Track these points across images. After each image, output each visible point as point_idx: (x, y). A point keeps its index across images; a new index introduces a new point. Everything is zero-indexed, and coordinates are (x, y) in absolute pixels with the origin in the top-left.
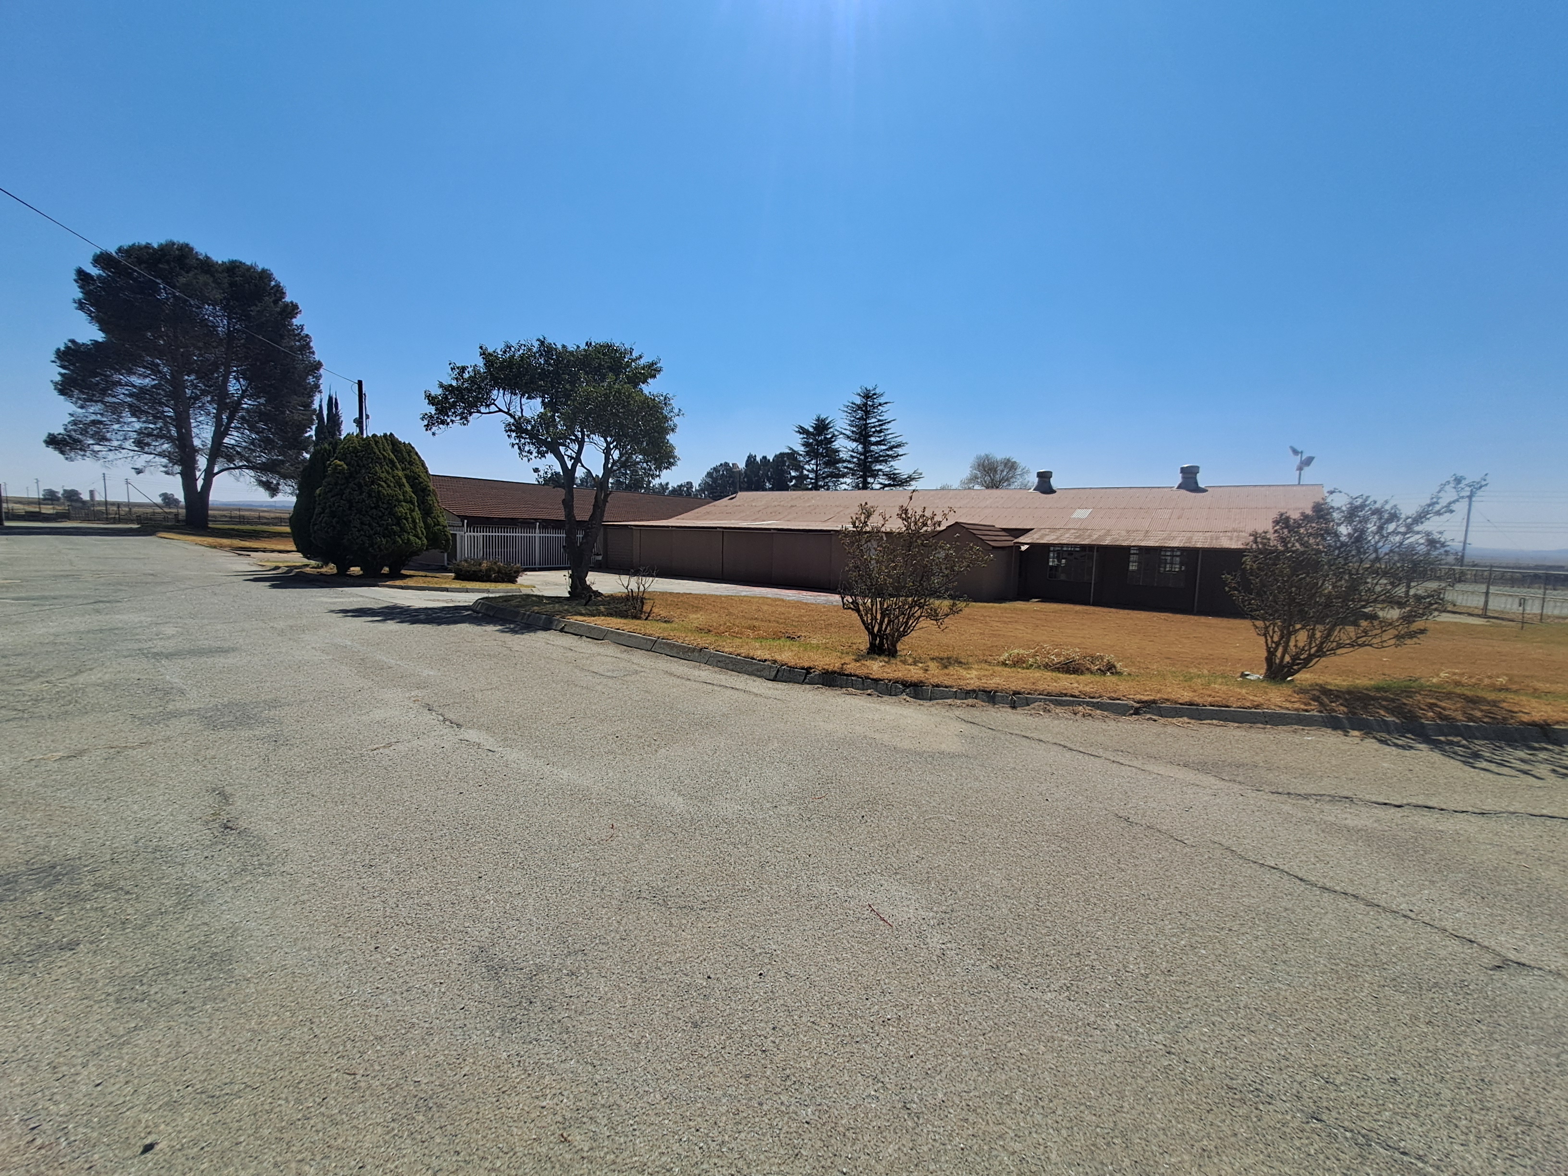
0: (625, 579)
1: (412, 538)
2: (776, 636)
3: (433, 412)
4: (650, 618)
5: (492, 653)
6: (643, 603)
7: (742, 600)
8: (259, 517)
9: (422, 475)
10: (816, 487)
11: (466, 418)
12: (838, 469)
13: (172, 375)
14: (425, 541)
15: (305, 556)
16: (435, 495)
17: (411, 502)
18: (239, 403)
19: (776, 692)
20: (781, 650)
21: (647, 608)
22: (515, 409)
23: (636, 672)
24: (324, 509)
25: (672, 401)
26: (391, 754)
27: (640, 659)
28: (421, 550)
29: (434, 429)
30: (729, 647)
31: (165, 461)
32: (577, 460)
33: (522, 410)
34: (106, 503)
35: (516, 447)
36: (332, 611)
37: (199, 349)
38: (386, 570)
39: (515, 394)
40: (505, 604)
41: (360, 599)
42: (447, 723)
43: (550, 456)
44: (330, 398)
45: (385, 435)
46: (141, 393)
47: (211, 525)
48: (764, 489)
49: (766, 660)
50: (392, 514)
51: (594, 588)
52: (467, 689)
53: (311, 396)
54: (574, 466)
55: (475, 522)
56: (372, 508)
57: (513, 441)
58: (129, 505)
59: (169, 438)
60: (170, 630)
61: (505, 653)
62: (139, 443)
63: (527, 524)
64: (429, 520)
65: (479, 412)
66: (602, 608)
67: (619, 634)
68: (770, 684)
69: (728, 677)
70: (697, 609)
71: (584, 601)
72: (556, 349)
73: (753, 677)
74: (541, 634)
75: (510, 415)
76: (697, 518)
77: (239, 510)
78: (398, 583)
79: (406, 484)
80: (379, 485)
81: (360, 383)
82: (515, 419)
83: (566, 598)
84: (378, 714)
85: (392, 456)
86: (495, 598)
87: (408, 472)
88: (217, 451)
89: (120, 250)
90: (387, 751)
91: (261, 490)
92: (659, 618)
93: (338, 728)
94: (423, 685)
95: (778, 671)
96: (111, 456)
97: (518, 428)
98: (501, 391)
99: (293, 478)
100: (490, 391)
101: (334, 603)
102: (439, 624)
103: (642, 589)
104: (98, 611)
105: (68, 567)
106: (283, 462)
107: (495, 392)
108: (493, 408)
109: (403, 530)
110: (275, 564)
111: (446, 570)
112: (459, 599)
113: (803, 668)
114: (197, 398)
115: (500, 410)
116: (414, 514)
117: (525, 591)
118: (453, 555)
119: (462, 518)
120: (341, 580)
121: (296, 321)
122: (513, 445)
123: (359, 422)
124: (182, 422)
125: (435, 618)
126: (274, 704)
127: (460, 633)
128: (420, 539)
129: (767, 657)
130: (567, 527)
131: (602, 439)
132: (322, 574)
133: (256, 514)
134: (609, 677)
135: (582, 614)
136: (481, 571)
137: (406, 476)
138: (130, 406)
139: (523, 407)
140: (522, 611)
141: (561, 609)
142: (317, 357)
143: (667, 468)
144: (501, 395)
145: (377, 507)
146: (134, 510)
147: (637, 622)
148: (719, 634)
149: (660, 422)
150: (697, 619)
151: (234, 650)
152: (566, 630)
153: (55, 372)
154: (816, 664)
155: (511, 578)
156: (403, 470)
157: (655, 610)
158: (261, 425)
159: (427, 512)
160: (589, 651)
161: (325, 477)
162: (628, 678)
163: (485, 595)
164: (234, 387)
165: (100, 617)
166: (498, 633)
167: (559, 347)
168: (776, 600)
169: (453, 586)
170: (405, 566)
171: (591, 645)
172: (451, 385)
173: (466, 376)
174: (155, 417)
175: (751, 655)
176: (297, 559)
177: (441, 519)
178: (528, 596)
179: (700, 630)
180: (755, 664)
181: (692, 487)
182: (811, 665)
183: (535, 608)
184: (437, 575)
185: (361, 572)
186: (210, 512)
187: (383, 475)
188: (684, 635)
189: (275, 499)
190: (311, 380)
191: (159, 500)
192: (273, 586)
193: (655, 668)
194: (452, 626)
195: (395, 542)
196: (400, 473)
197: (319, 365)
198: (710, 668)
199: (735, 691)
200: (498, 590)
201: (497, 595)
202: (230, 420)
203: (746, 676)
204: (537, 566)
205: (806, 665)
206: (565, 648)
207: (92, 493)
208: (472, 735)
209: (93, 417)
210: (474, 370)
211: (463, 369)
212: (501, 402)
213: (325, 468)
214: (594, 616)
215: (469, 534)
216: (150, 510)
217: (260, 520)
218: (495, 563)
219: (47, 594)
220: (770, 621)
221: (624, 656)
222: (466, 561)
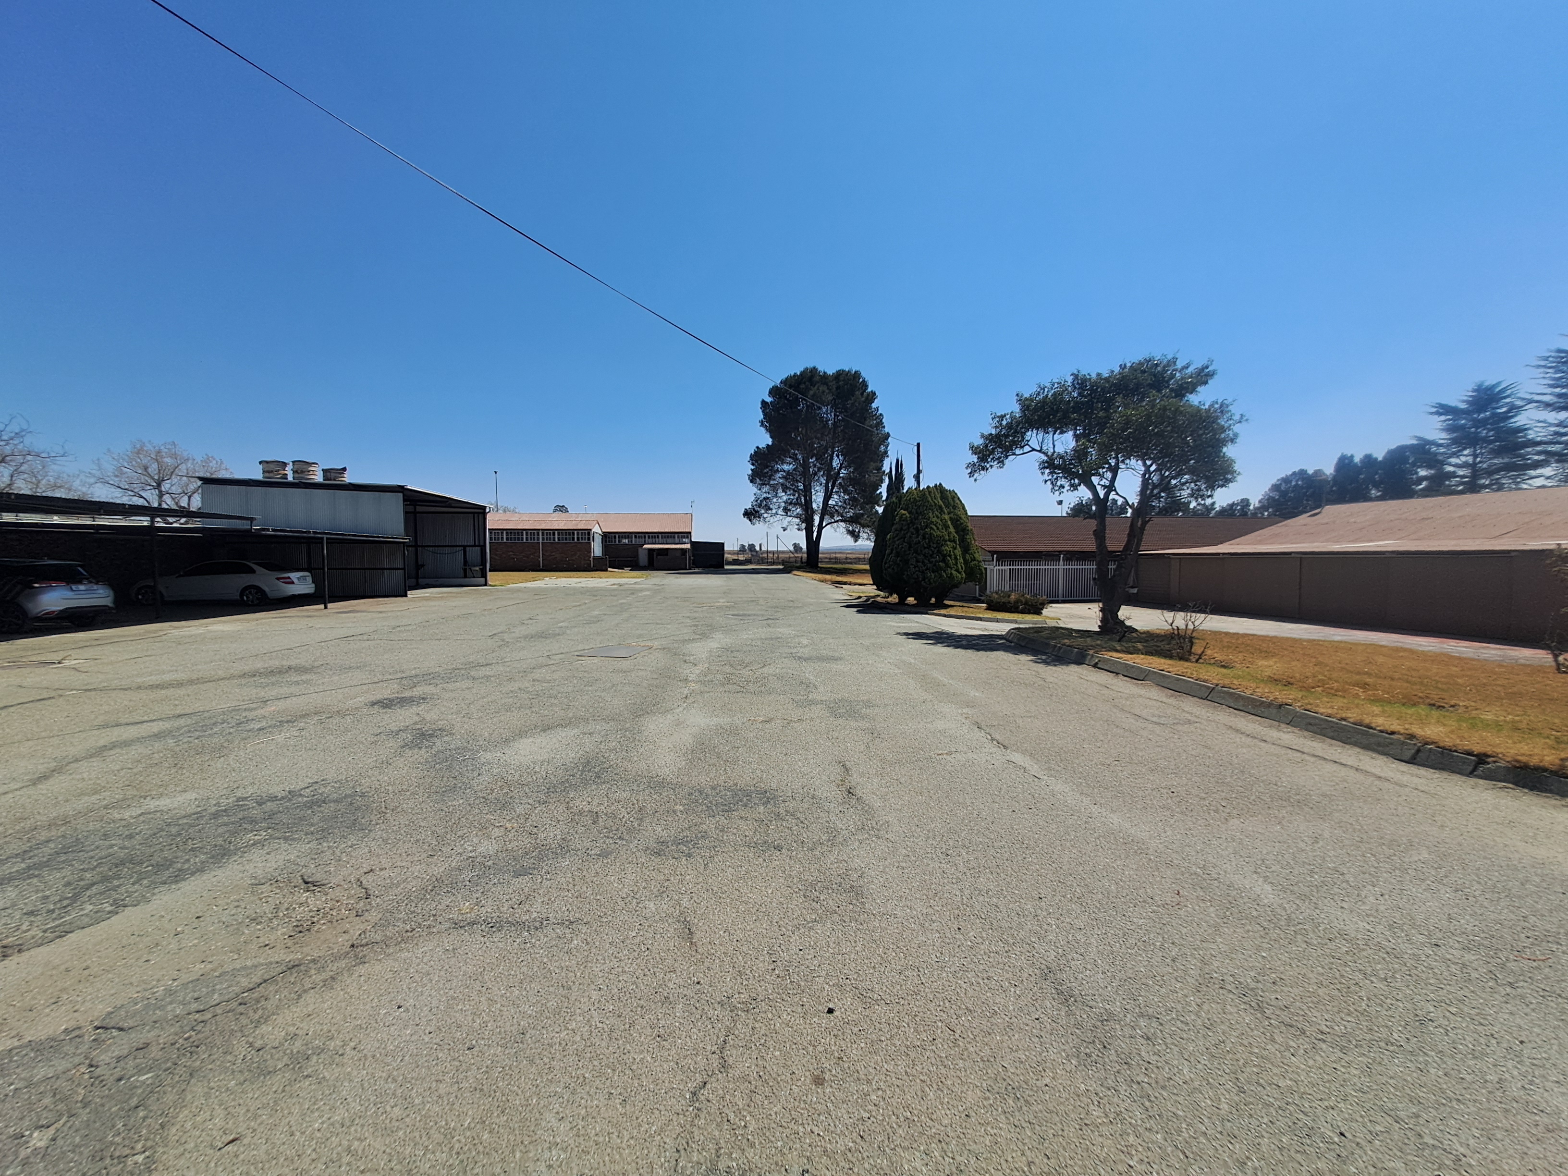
0: (1169, 615)
1: (954, 572)
2: (1410, 701)
3: (976, 460)
4: (1201, 661)
5: (1027, 682)
6: (1192, 644)
7: (1337, 646)
8: (846, 558)
9: (963, 517)
10: (1473, 487)
11: (1002, 462)
12: (1523, 457)
13: (803, 460)
14: (964, 575)
15: (878, 589)
16: (973, 534)
17: (954, 541)
18: (838, 473)
19: (1416, 780)
20: (1422, 722)
21: (1197, 649)
22: (1048, 447)
23: (1189, 722)
24: (892, 550)
25: (1230, 408)
26: (953, 761)
27: (1191, 707)
28: (960, 583)
29: (976, 475)
30: (1326, 707)
31: (797, 520)
32: (1110, 488)
33: (1054, 446)
34: (767, 552)
35: (1049, 483)
36: (899, 634)
37: (818, 439)
38: (933, 600)
39: (1048, 433)
40: (1035, 635)
41: (916, 625)
42: (995, 742)
43: (1082, 488)
44: (898, 461)
45: (936, 486)
46: (788, 475)
47: (820, 565)
48: (1367, 498)
49: (1393, 733)
50: (939, 552)
51: (1128, 623)
52: (1009, 713)
53: (882, 461)
54: (1107, 495)
55: (1004, 557)
56: (925, 548)
57: (1046, 477)
58: (778, 552)
59: (801, 505)
60: (805, 641)
61: (1040, 683)
62: (786, 510)
63: (1052, 556)
64: (968, 557)
65: (1014, 454)
66: (1139, 645)
67: (1164, 675)
68: (1404, 767)
69: (1324, 746)
70: (1267, 654)
71: (1118, 638)
72: (1090, 379)
73: (1370, 753)
74: (1073, 668)
75: (1044, 453)
76: (1260, 542)
77: (835, 553)
78: (943, 612)
79: (951, 526)
80: (931, 528)
81: (918, 445)
82: (1047, 456)
83: (1095, 633)
84: (940, 725)
85: (941, 503)
86: (1025, 628)
87: (952, 515)
88: (826, 511)
89: (781, 382)
90: (949, 758)
91: (849, 537)
92: (1212, 661)
93: (912, 730)
94: (971, 704)
95: (1418, 751)
96: (772, 520)
97: (1051, 464)
98: (1035, 431)
99: (868, 526)
100: (1025, 433)
101: (899, 627)
102: (978, 650)
103: (1191, 627)
104: (769, 625)
105: (752, 595)
106: (862, 515)
107: (1029, 433)
108: (1027, 449)
109: (948, 566)
110: (858, 595)
111: (979, 601)
112: (991, 628)
113: (1470, 753)
114: (815, 474)
115: (1034, 450)
116: (956, 551)
117: (1052, 623)
118: (983, 589)
119: (993, 553)
120: (900, 608)
121: (874, 405)
122: (1046, 481)
123: (917, 478)
124: (807, 492)
125: (975, 645)
126: (868, 704)
127: (997, 660)
128: (960, 573)
129: (1395, 727)
130: (1098, 559)
131: (1140, 462)
132: (888, 603)
133: (844, 556)
134: (1156, 723)
135: (1117, 651)
136: (1009, 602)
137: (951, 519)
138: (782, 485)
139: (1056, 443)
140: (1053, 643)
141: (1094, 644)
142: (887, 430)
143: (1222, 486)
144: (1034, 435)
145: (929, 547)
146: (780, 555)
147: (1186, 664)
148: (1308, 689)
149: (1214, 435)
150: (1270, 666)
151: (841, 659)
152: (1099, 666)
153: (749, 468)
154: (1499, 751)
155: (1037, 610)
156: (949, 514)
157: (1209, 652)
158: (850, 488)
159: (966, 549)
160: (1128, 691)
161: (893, 524)
162: (1180, 728)
163: (1017, 626)
164: (836, 463)
165: (770, 629)
166: (1031, 663)
167: (1094, 376)
168: (1397, 650)
169: (986, 616)
170: (946, 597)
171: (1128, 685)
172: (991, 434)
173: (1004, 423)
174: (794, 490)
175: (1367, 721)
176: (871, 590)
177: (976, 555)
178: (1058, 628)
179: (1274, 680)
180: (1373, 735)
181: (1248, 505)
182: (1488, 750)
183: (1066, 641)
184: (972, 605)
185: (915, 602)
186: (820, 555)
187: (934, 519)
188: (1253, 685)
189: (857, 543)
190: (882, 448)
191: (792, 548)
192: (859, 612)
193: (1214, 721)
194: (989, 653)
195: (941, 576)
196: (947, 517)
197: (888, 435)
198: (1296, 730)
199: (1341, 767)
200: (1027, 621)
201: (1027, 626)
202: (833, 488)
203: (1358, 750)
204: (1060, 598)
205: (1477, 749)
206: (1101, 685)
207: (760, 545)
208: (1017, 758)
209: (765, 495)
210: (1011, 417)
211: (1002, 417)
212: (1034, 443)
213: (894, 517)
214: (1131, 653)
215: (998, 567)
216: (787, 556)
217: (847, 561)
218: (1023, 595)
219: (745, 612)
220: (1392, 679)
221: (1172, 701)
222: (997, 593)
